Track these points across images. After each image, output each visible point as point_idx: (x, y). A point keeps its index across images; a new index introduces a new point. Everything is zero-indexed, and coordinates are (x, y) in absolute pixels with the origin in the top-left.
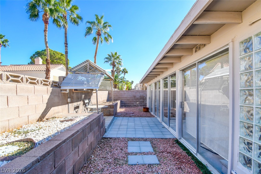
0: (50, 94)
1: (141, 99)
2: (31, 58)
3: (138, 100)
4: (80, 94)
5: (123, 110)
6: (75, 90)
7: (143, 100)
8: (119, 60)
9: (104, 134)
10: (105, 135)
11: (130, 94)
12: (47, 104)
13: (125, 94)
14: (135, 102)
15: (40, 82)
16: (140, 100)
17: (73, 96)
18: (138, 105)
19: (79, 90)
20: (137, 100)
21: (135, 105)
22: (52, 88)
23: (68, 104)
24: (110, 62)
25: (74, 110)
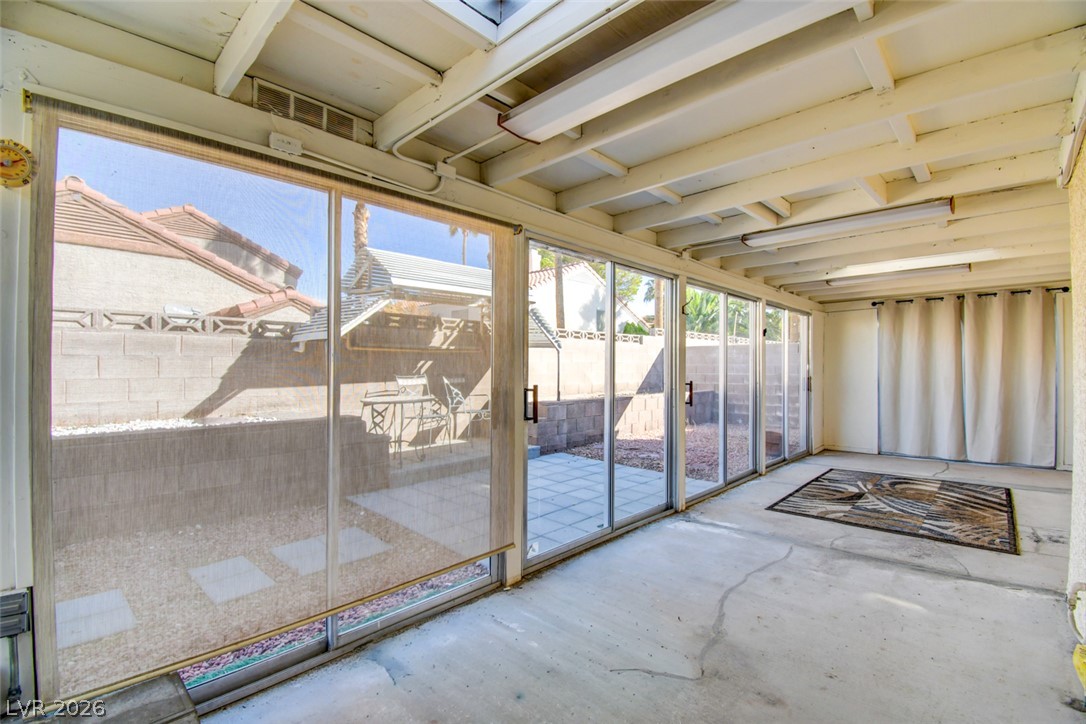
12: (222, 378)
22: (250, 340)
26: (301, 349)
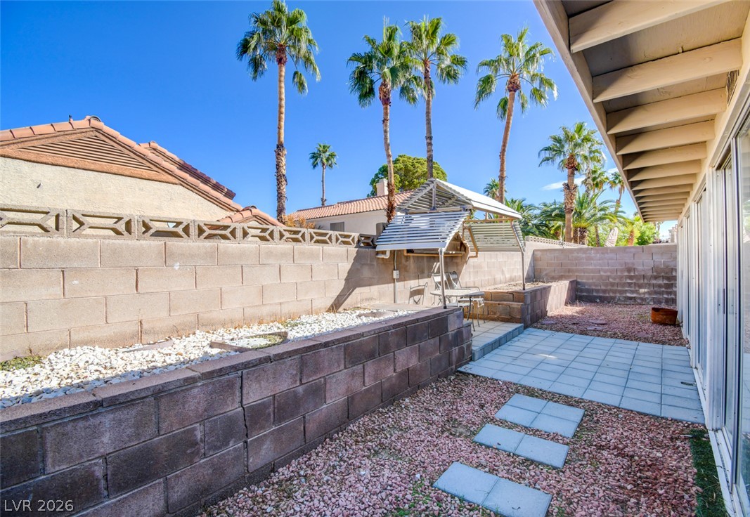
0: (353, 261)
1: (656, 278)
2: (373, 182)
3: (646, 281)
4: (425, 260)
5: (572, 310)
6: (409, 251)
7: (667, 282)
8: (592, 145)
9: (467, 363)
10: (467, 366)
11: (612, 259)
12: (345, 280)
13: (592, 259)
14: (633, 289)
15: (334, 239)
16: (654, 282)
17: (407, 266)
18: (642, 299)
19: (419, 251)
20: (642, 281)
21: (631, 298)
22: (357, 249)
23: (394, 283)
24: (558, 160)
25: (410, 297)
26: (388, 256)
